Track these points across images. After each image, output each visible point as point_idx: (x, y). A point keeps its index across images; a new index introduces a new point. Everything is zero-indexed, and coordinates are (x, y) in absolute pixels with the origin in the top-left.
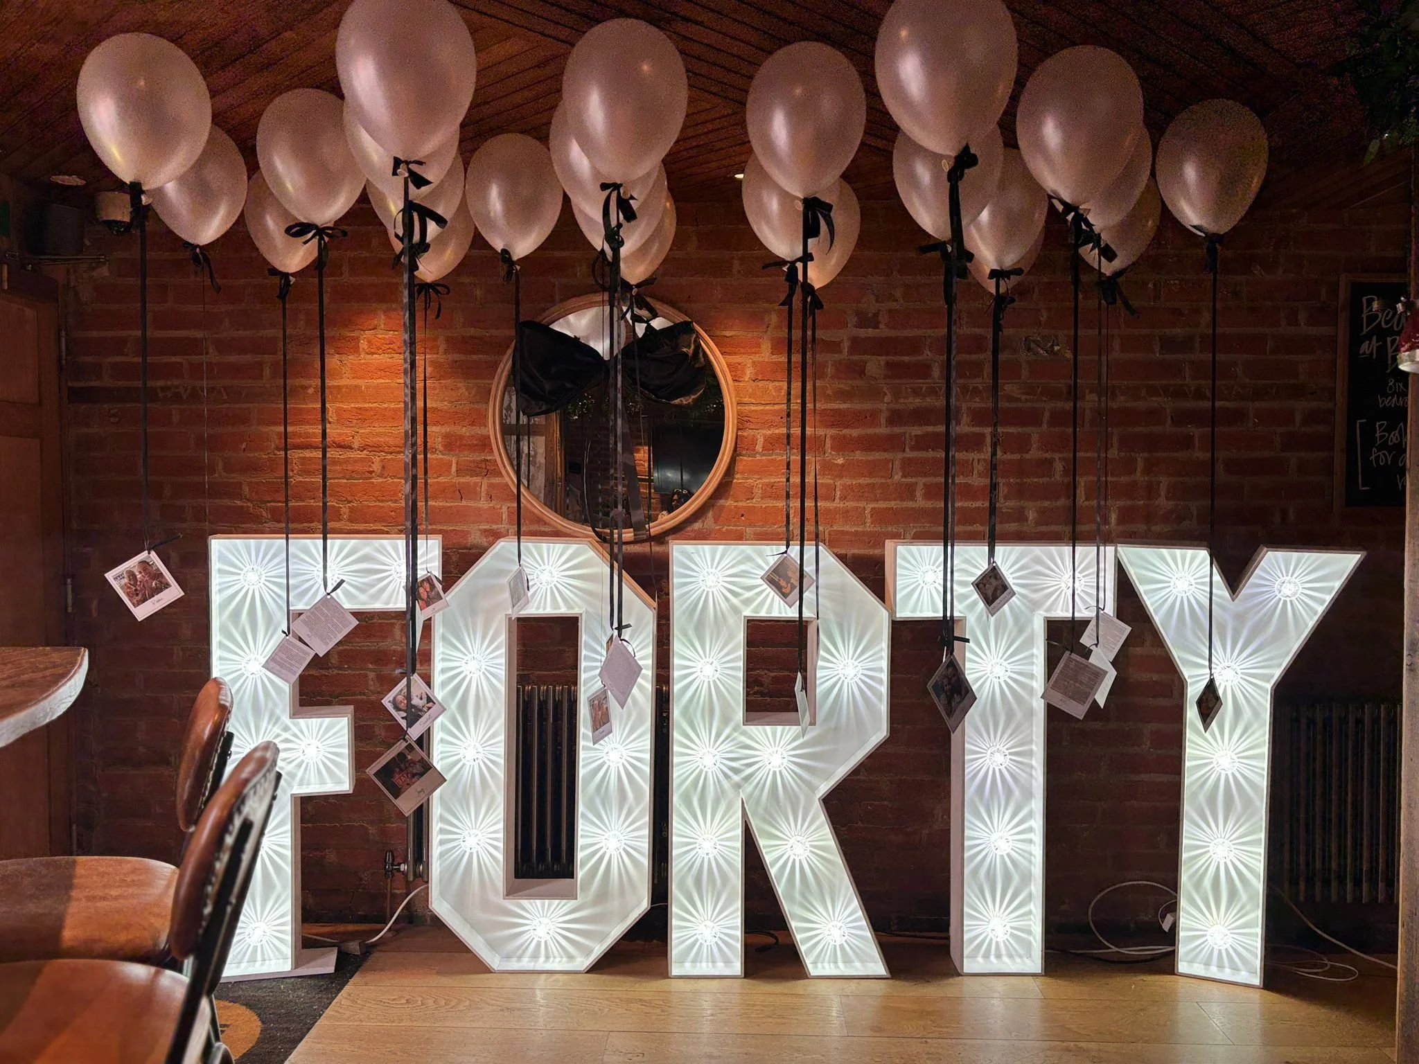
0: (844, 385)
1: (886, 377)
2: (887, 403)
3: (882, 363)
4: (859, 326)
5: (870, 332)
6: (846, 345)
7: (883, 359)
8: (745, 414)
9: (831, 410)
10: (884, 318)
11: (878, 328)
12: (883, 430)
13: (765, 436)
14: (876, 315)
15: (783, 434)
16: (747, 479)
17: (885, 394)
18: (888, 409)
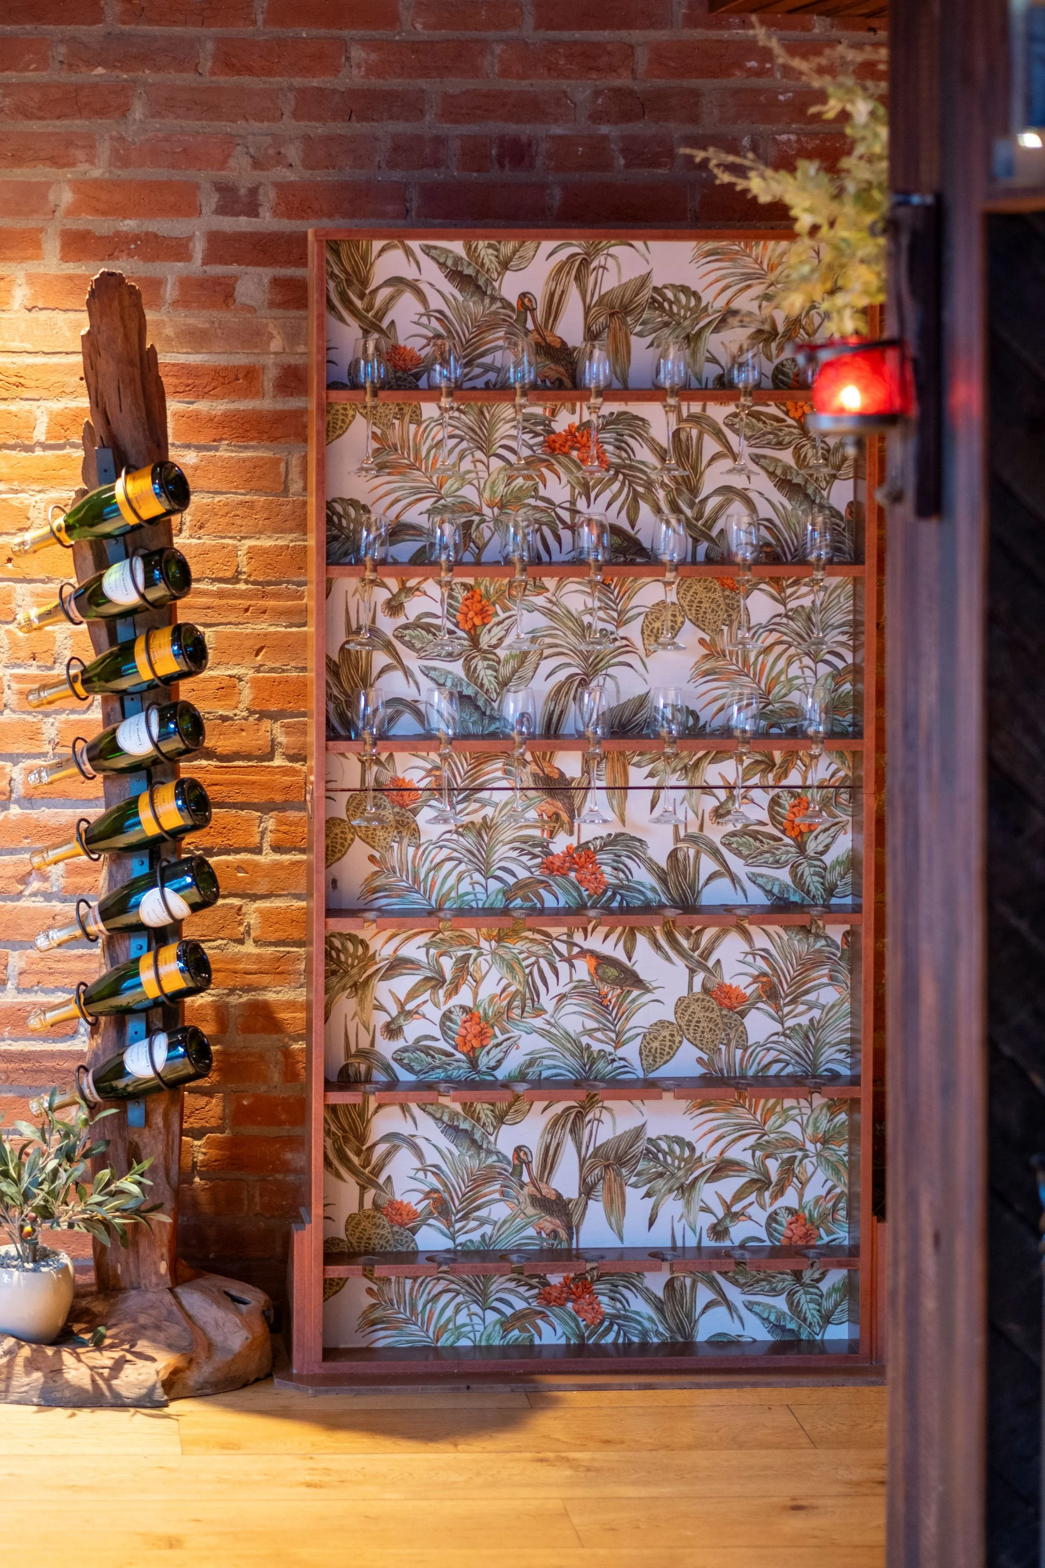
0: (198, 319)
1: (272, 304)
2: (276, 353)
3: (266, 280)
4: (222, 210)
5: (243, 224)
6: (199, 248)
7: (267, 273)
8: (12, 372)
9: (173, 365)
10: (268, 197)
11: (257, 215)
12: (266, 404)
13: (50, 413)
14: (253, 192)
15: (83, 409)
16: (16, 492)
17: (271, 337)
18: (276, 365)
